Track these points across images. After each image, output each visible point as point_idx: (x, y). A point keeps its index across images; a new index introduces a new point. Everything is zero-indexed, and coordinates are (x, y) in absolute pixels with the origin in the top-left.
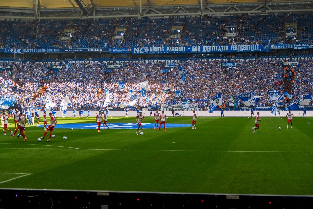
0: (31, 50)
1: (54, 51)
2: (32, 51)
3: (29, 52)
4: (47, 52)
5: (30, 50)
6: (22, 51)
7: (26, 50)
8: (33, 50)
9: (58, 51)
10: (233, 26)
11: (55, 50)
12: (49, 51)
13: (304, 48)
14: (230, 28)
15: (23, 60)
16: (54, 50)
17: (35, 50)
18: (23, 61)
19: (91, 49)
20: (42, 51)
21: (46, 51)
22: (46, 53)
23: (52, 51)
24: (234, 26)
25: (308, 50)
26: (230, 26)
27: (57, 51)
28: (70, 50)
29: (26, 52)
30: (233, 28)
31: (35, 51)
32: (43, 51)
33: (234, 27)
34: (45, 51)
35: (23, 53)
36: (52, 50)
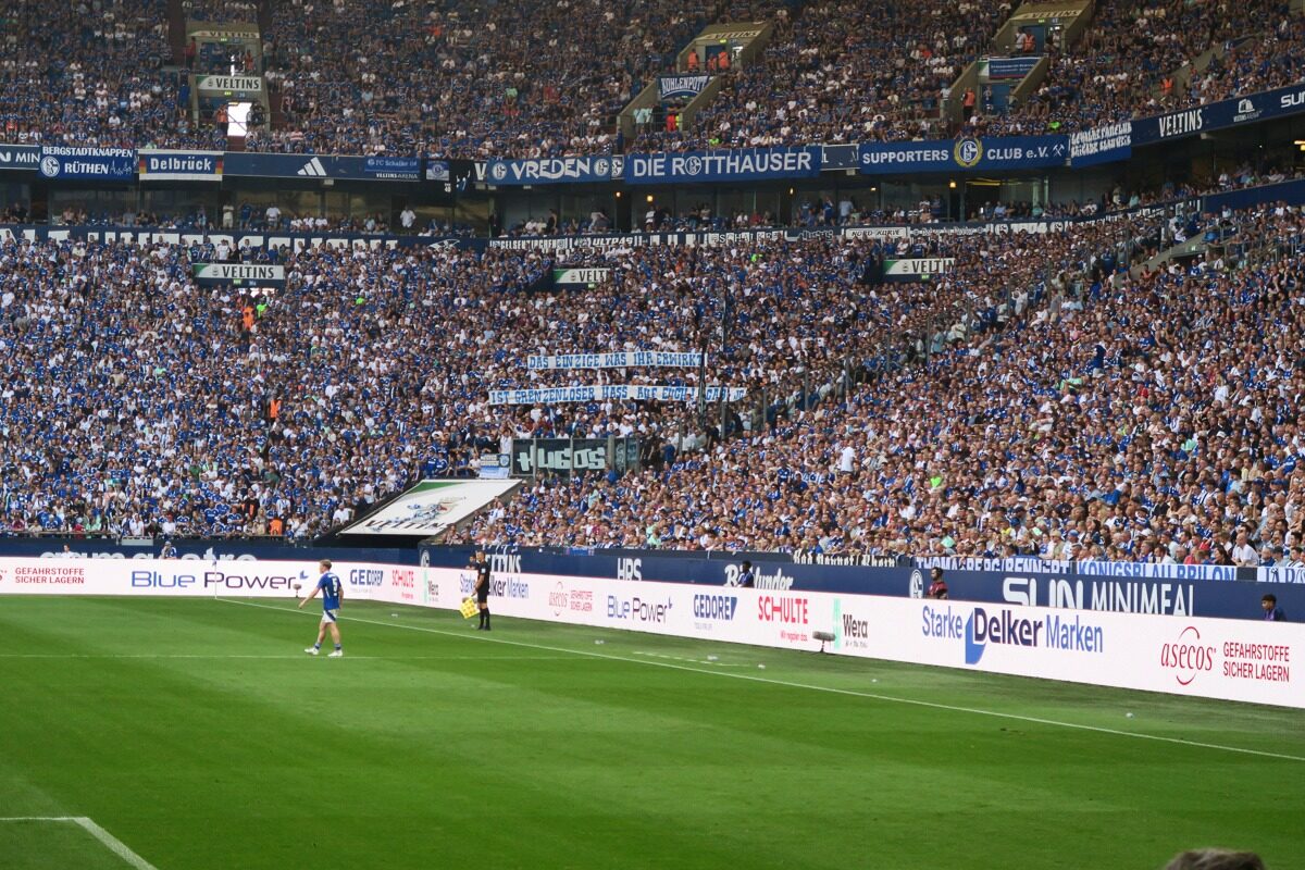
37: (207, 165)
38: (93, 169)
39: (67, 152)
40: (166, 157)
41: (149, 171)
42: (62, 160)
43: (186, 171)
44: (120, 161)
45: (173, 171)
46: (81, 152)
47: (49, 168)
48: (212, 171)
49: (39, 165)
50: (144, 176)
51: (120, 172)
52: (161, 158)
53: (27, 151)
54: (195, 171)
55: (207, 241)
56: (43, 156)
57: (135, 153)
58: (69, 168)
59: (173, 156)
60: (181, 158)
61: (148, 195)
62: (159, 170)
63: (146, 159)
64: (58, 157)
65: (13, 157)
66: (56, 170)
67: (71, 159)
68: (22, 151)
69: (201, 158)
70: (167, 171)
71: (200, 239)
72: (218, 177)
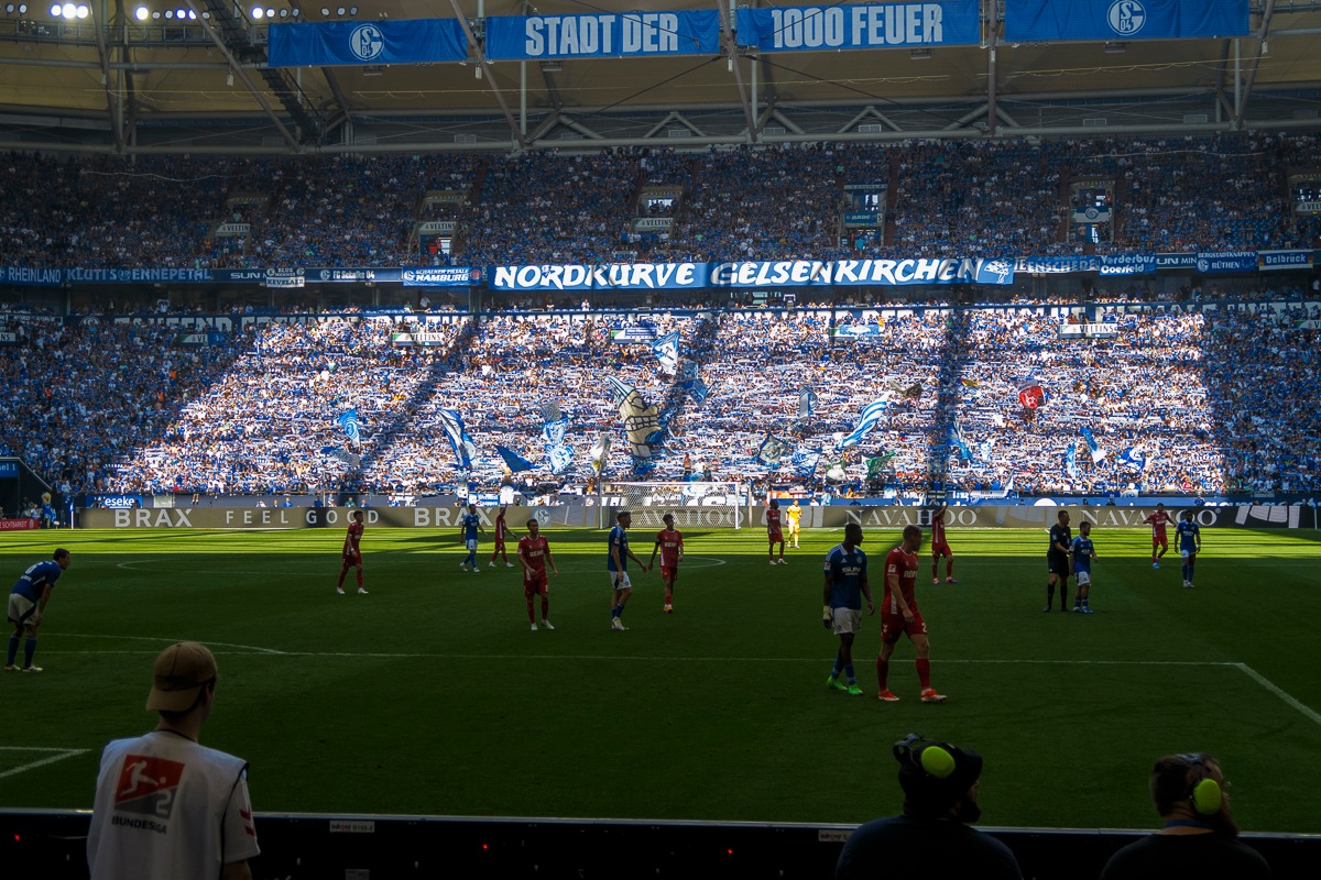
0: (98, 271)
1: (190, 277)
2: (104, 278)
3: (91, 278)
4: (160, 281)
5: (94, 274)
6: (64, 276)
7: (78, 274)
8: (108, 275)
9: (207, 277)
10: (874, 186)
11: (193, 273)
12: (168, 276)
13: (1141, 269)
14: (860, 193)
15: (69, 309)
16: (187, 273)
17: (116, 273)
18: (68, 314)
19: (331, 271)
20: (142, 278)
21: (158, 278)
22: (157, 285)
23: (180, 278)
24: (878, 186)
25: (1154, 279)
26: (860, 187)
27: (201, 277)
28: (250, 275)
29: (80, 278)
30: (871, 193)
31: (115, 277)
32: (145, 277)
33: (876, 192)
34: (155, 277)
35: (69, 285)
36: (180, 274)
37: (1303, 259)
38: (1230, 265)
39: (1213, 255)
40: (1276, 255)
41: (1266, 264)
42: (1210, 261)
43: (1290, 263)
44: (1247, 259)
45: (1281, 263)
46: (1222, 255)
47: (1202, 266)
48: (1306, 262)
49: (1196, 265)
50: (1262, 268)
51: (1247, 266)
52: (1273, 255)
53: (1188, 256)
54: (1295, 263)
55: (1303, 306)
56: (1198, 259)
57: (1256, 254)
58: (1215, 265)
59: (1281, 254)
60: (1286, 255)
61: (1265, 280)
62: (1272, 264)
63: (1263, 257)
64: (1207, 259)
65: (1180, 261)
66: (1206, 267)
67: (1215, 260)
68: (1185, 256)
69: (1299, 254)
70: (1277, 264)
71: (1299, 305)
72: (1310, 266)
